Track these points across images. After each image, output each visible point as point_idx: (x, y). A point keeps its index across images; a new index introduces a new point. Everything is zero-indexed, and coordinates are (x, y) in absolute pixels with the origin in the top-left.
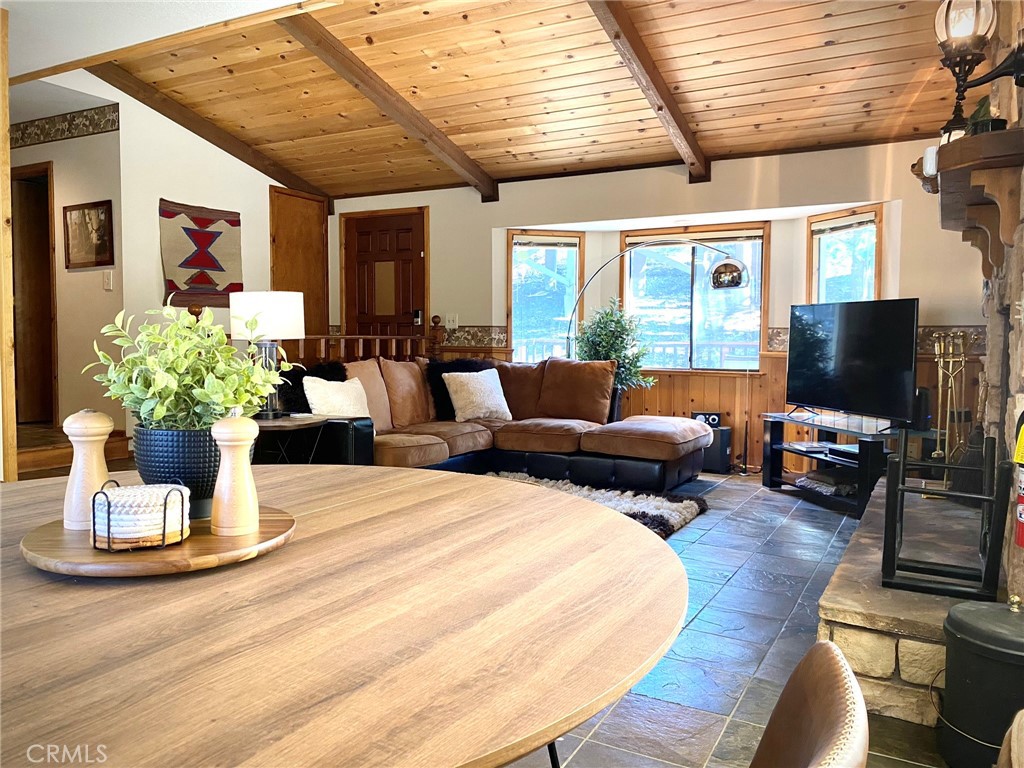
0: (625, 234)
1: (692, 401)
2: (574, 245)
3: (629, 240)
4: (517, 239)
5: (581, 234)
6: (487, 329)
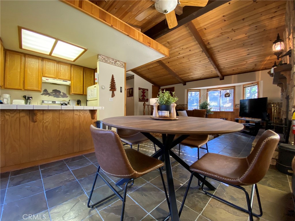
0: (208, 89)
1: (220, 116)
4: (189, 91)
5: (200, 90)
6: (184, 105)
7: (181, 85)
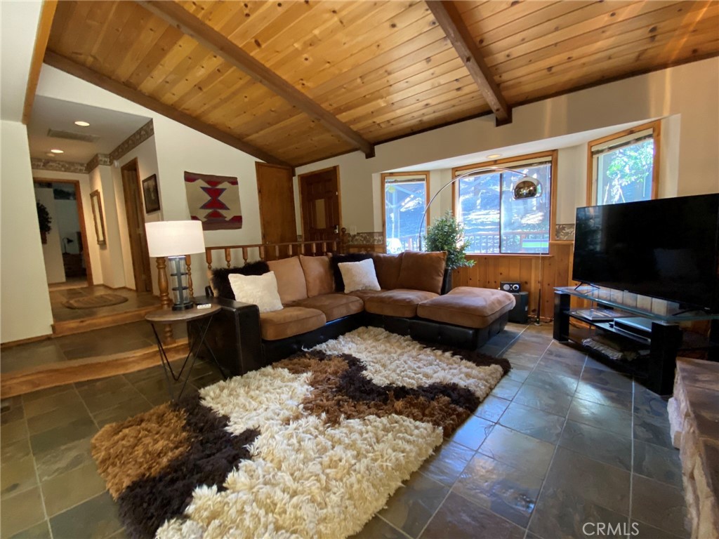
0: (455, 169)
1: (501, 274)
2: (423, 180)
3: (457, 173)
4: (387, 179)
5: (427, 173)
6: (371, 234)
7: (359, 155)
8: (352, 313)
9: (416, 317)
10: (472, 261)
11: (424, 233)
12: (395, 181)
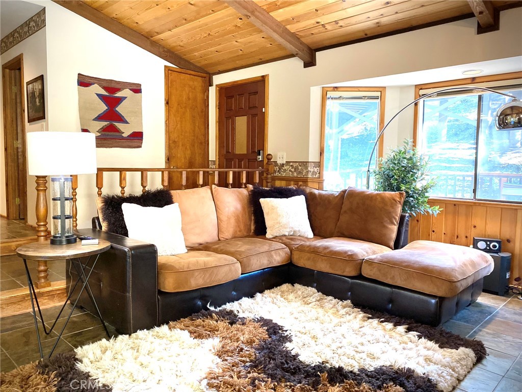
0: (419, 87)
1: (475, 227)
2: (377, 98)
3: (422, 92)
4: (330, 94)
5: (382, 90)
6: (305, 164)
7: (296, 64)
8: (275, 264)
9: (360, 277)
10: (437, 207)
11: (374, 167)
12: (340, 98)
